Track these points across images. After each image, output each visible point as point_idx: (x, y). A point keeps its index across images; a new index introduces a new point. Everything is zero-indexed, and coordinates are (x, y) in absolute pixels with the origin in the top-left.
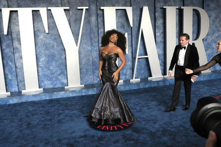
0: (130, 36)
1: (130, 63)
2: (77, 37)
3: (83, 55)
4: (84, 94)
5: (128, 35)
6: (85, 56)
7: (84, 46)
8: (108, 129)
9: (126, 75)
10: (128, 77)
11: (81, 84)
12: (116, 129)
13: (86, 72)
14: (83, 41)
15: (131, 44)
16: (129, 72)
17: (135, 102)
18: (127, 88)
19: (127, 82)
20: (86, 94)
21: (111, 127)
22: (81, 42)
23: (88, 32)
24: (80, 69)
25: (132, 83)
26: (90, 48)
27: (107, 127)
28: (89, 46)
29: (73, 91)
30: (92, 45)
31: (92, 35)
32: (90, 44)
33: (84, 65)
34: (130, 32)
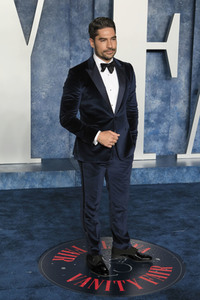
0: (188, 24)
1: (181, 106)
2: (29, 18)
3: (43, 73)
4: (37, 186)
5: (182, 21)
6: (51, 74)
7: (48, 44)
8: (97, 287)
9: (165, 139)
10: (171, 146)
11: (33, 157)
12: (122, 289)
13: (48, 122)
14: (46, 31)
15: (188, 48)
16: (176, 131)
17: (185, 218)
18: (167, 178)
19: (167, 160)
20: (45, 186)
21: (109, 283)
22: (40, 31)
23: (63, 3)
24: (34, 113)
25: (182, 166)
26: (66, 53)
27: (96, 281)
28: (63, 45)
29: (8, 175)
30: (72, 42)
31: (75, 14)
32: (66, 40)
33: (46, 101)
34: (188, 13)
